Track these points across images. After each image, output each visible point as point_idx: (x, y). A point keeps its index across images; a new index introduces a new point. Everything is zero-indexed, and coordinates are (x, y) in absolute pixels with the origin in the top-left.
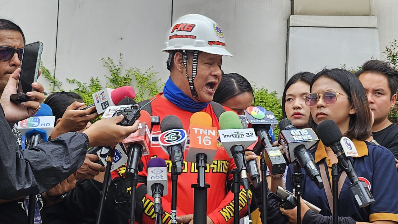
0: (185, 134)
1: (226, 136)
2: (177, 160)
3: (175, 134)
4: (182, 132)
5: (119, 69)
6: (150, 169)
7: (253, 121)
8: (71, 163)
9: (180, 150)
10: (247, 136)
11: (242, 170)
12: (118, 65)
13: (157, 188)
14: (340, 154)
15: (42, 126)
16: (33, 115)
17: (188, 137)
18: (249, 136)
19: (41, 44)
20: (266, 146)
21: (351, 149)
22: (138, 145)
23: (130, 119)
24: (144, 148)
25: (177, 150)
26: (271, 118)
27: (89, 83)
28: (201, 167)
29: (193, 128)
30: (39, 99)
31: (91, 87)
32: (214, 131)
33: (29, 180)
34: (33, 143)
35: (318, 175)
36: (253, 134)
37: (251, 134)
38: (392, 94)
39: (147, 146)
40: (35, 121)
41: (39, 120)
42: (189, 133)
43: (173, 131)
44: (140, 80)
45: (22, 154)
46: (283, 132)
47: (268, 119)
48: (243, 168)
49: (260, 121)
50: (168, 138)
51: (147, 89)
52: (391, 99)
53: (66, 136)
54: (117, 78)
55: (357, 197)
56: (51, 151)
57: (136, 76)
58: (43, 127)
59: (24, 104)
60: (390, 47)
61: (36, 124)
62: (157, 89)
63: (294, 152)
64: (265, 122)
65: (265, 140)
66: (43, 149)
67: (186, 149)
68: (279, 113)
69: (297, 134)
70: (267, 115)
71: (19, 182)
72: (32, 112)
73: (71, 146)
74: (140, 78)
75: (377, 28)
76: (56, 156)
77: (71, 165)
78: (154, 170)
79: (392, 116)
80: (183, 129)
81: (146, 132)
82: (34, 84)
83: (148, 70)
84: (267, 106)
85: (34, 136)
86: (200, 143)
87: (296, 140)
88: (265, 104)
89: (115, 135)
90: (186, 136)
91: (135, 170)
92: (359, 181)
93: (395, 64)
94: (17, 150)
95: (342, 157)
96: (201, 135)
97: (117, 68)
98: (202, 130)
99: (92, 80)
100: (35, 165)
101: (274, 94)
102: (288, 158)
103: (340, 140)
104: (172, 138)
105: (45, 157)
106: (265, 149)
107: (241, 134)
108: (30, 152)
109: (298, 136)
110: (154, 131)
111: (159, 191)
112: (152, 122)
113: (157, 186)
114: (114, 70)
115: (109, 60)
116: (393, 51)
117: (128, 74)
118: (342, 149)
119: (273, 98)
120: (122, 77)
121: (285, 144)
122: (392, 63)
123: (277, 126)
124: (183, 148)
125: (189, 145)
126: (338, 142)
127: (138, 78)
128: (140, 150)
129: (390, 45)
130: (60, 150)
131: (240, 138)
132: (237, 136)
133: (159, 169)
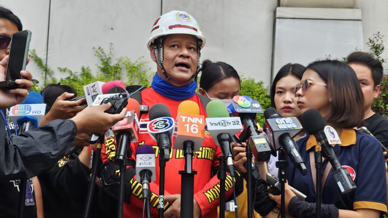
0: (172, 122)
1: (213, 124)
2: (165, 147)
3: (163, 122)
4: (170, 120)
5: (110, 58)
6: (139, 156)
7: (239, 110)
8: (59, 149)
9: (168, 137)
10: (233, 124)
11: (228, 157)
12: (108, 55)
13: (145, 174)
14: (323, 142)
15: (33, 113)
17: (176, 124)
18: (235, 124)
19: (29, 33)
20: (252, 134)
21: (334, 137)
22: (127, 132)
23: (118, 107)
24: (133, 135)
25: (165, 137)
26: (257, 107)
27: (80, 71)
28: (188, 154)
29: (181, 117)
30: (28, 86)
31: (82, 76)
32: (201, 119)
33: (17, 166)
35: (302, 162)
36: (239, 123)
37: (237, 122)
38: (376, 84)
39: (136, 133)
40: (26, 108)
41: (30, 108)
42: (177, 121)
43: (161, 119)
44: (130, 69)
45: (11, 140)
46: (269, 120)
47: (254, 108)
48: (229, 156)
49: (246, 110)
50: (157, 126)
51: (137, 78)
52: (375, 90)
53: (55, 123)
54: (108, 67)
56: (40, 138)
57: (126, 65)
59: (12, 91)
60: (373, 39)
61: (27, 112)
62: (146, 78)
63: (278, 140)
64: (251, 110)
65: (251, 128)
66: (32, 135)
67: (174, 136)
68: (265, 102)
69: (282, 123)
70: (253, 104)
71: (8, 167)
72: (20, 99)
73: (60, 133)
74: (130, 67)
75: (361, 20)
76: (44, 142)
77: (58, 151)
78: (143, 157)
79: (375, 106)
80: (171, 117)
81: (134, 120)
82: (23, 72)
83: (139, 60)
84: (254, 95)
85: (25, 123)
86: (188, 131)
87: (280, 128)
88: (252, 93)
90: (174, 124)
91: (124, 157)
92: (341, 168)
93: (378, 56)
95: (325, 145)
96: (188, 123)
97: (108, 57)
98: (189, 118)
99: (83, 69)
100: (23, 151)
101: (260, 84)
102: (273, 146)
103: (323, 129)
104: (160, 126)
105: (33, 144)
106: (251, 137)
107: (227, 122)
108: (19, 139)
109: (283, 125)
110: (142, 119)
111: (147, 177)
112: (141, 110)
114: (105, 59)
115: (100, 50)
116: (376, 43)
117: (118, 63)
118: (325, 137)
119: (259, 88)
120: (112, 66)
121: (270, 132)
122: (375, 55)
123: (262, 115)
124: (171, 135)
125: (177, 133)
126: (322, 131)
127: (128, 67)
128: (129, 137)
129: (373, 37)
130: (48, 137)
131: (227, 126)
132: (224, 124)
133: (147, 156)
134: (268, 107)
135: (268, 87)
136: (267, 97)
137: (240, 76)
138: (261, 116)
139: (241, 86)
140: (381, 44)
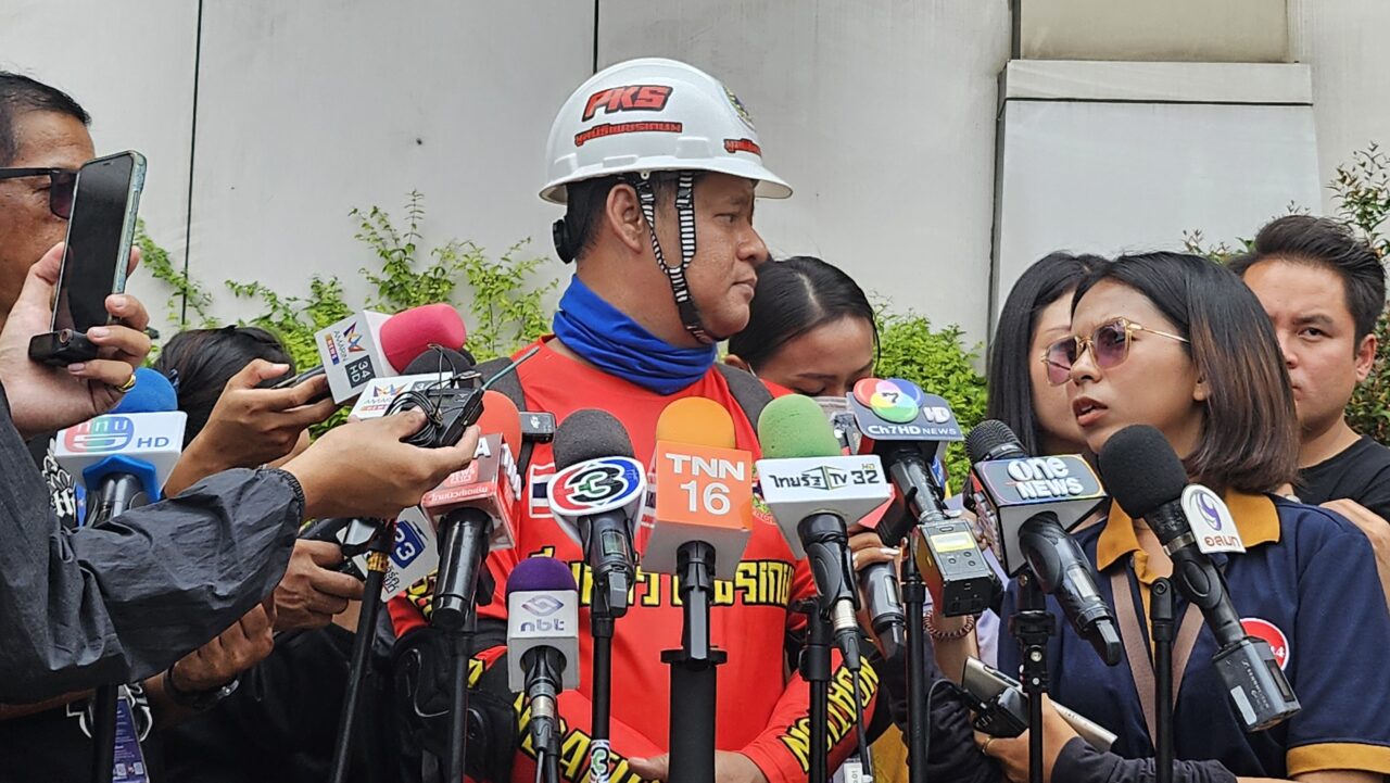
0: (638, 475)
1: (782, 480)
2: (613, 566)
3: (605, 475)
4: (628, 466)
5: (412, 246)
6: (518, 599)
7: (878, 430)
8: (242, 576)
9: (622, 530)
10: (856, 482)
11: (838, 599)
12: (406, 235)
13: (542, 664)
14: (1180, 543)
15: (139, 446)
16: (108, 408)
17: (651, 481)
18: (863, 482)
19: (138, 160)
20: (923, 516)
21: (1219, 527)
22: (476, 512)
23: (448, 423)
24: (496, 523)
25: (611, 530)
26: (940, 419)
27: (306, 295)
28: (696, 589)
29: (668, 456)
30: (129, 351)
31: (314, 311)
32: (741, 465)
33: (93, 637)
34: (111, 506)
35: (1104, 618)
36: (875, 476)
37: (871, 474)
38: (1360, 333)
39: (507, 515)
40: (116, 428)
41: (130, 423)
42: (654, 471)
43: (597, 463)
44: (483, 285)
45: (70, 544)
46: (982, 466)
47: (931, 422)
48: (841, 595)
49: (901, 430)
50: (581, 488)
51: (509, 318)
52: (1358, 352)
53: (224, 483)
54: (404, 278)
55: (1238, 694)
56: (171, 535)
57: (470, 271)
58: (144, 449)
59: (77, 368)
60: (1355, 169)
61: (120, 441)
63: (1018, 539)
64: (918, 431)
65: (918, 496)
66: (145, 525)
67: (646, 524)
68: (969, 402)
69: (1030, 476)
70: (926, 410)
71: (59, 641)
72: (107, 396)
73: (244, 515)
74: (484, 279)
75: (1311, 105)
76: (188, 550)
77: (239, 584)
78: (533, 600)
79: (1361, 413)
81: (502, 468)
82: (115, 300)
83: (514, 252)
84: (927, 377)
85: (112, 483)
86: (693, 507)
87: (1025, 495)
88: (921, 370)
89: (394, 479)
90: (643, 482)
91: (465, 602)
92: (1245, 639)
93: (1369, 229)
94: (51, 530)
95: (1188, 555)
96: (694, 478)
97: (403, 244)
98: (698, 462)
99: (317, 286)
100: (115, 582)
101: (951, 336)
103: (1179, 496)
104: (594, 488)
105: (150, 557)
106: (919, 526)
107: (834, 475)
108: (99, 538)
109: (1034, 482)
111: (547, 673)
112: (528, 431)
113: (543, 657)
114: (394, 251)
115: (377, 216)
116: (1365, 185)
117: (441, 265)
118: (1186, 527)
119: (947, 351)
120: (421, 274)
121: (988, 510)
122: (1361, 225)
123: (958, 448)
124: (633, 523)
125: (654, 513)
126: (1174, 503)
127: (478, 277)
128: (483, 529)
129: (1356, 163)
130: (201, 532)
131: (833, 488)
132: (822, 481)
133: (549, 598)
134: (979, 419)
135: (977, 347)
136: (975, 382)
137: (876, 309)
138: (955, 453)
139: (882, 346)
140: (1382, 188)
